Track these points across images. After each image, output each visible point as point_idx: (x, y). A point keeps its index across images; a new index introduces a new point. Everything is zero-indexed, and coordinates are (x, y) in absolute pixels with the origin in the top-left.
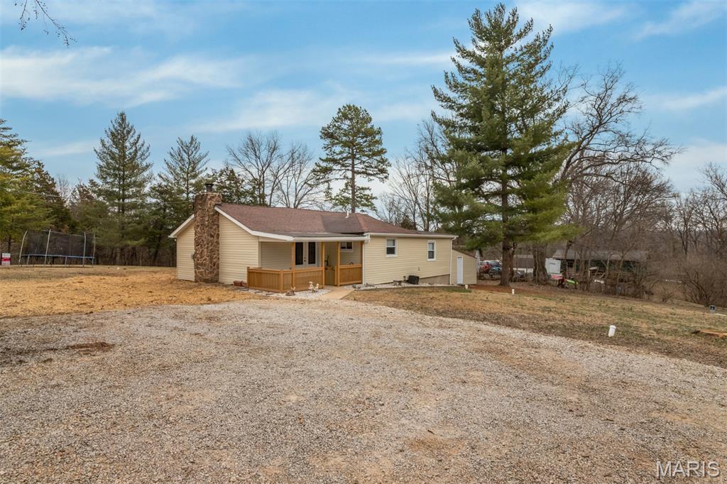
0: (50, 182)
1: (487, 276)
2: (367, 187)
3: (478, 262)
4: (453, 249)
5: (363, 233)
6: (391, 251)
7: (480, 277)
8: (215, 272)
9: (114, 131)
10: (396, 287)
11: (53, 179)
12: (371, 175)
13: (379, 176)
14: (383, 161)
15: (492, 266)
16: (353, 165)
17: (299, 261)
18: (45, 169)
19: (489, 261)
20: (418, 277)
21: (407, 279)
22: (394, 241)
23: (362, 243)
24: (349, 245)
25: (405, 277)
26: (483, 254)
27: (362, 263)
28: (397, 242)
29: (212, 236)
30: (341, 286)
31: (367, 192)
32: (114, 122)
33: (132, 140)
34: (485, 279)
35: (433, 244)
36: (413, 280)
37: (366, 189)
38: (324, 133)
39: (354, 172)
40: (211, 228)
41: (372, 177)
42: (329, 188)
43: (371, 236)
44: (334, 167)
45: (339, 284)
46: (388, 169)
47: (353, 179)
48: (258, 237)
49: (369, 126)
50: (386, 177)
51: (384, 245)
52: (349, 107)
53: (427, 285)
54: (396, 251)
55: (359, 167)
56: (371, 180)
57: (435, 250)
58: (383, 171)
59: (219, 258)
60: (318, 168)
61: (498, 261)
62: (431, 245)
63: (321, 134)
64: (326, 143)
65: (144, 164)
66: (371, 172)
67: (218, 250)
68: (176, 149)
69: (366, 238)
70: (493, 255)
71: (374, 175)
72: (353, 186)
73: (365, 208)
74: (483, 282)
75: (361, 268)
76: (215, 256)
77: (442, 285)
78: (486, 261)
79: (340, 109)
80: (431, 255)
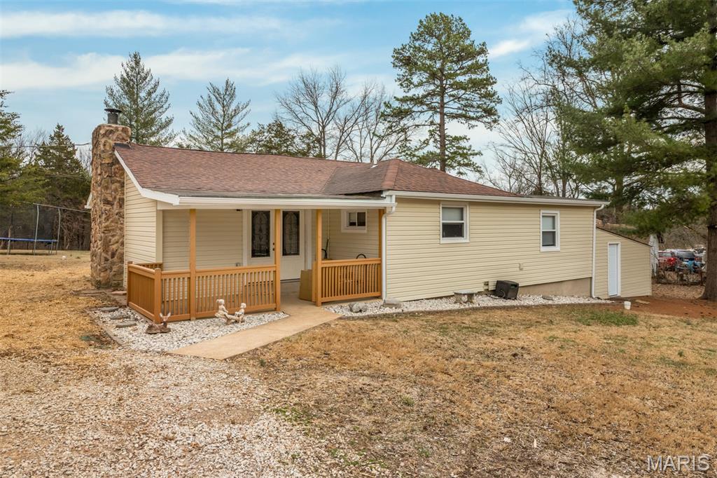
0: (71, 149)
1: (672, 276)
2: (462, 135)
3: (652, 253)
4: (597, 228)
5: (381, 192)
6: (453, 230)
7: (658, 279)
8: (115, 268)
9: (126, 77)
10: (457, 306)
11: (73, 146)
12: (473, 118)
13: (485, 119)
14: (489, 96)
15: (681, 259)
16: (442, 105)
17: (260, 249)
18: (65, 133)
19: (676, 251)
20: (516, 286)
21: (491, 288)
22: (462, 210)
23: (382, 212)
24: (360, 219)
25: (486, 284)
26: (665, 240)
27: (380, 255)
28: (468, 212)
29: (107, 202)
30: (323, 303)
31: (463, 144)
32: (125, 66)
33: (148, 88)
34: (669, 283)
35: (554, 217)
36: (505, 289)
37: (461, 138)
38: (397, 58)
39: (443, 114)
40: (107, 188)
41: (473, 122)
42: (406, 140)
43: (399, 200)
44: (415, 109)
45: (320, 300)
46: (498, 107)
47: (442, 125)
48: (156, 202)
49: (468, 42)
50: (495, 121)
51: (435, 218)
52: (435, 17)
53: (539, 300)
54: (466, 230)
55: (452, 107)
56: (473, 126)
57: (558, 230)
58: (489, 112)
59: (122, 244)
60: (388, 110)
61: (692, 250)
62: (550, 220)
63: (392, 60)
64: (401, 73)
65: (164, 117)
66: (472, 114)
67: (121, 229)
68: (206, 98)
69: (388, 201)
70: (682, 241)
71: (477, 119)
72: (443, 137)
73: (463, 169)
74: (664, 290)
75: (380, 265)
76: (113, 240)
77: (575, 300)
78: (668, 250)
79: (421, 21)
80: (549, 238)
